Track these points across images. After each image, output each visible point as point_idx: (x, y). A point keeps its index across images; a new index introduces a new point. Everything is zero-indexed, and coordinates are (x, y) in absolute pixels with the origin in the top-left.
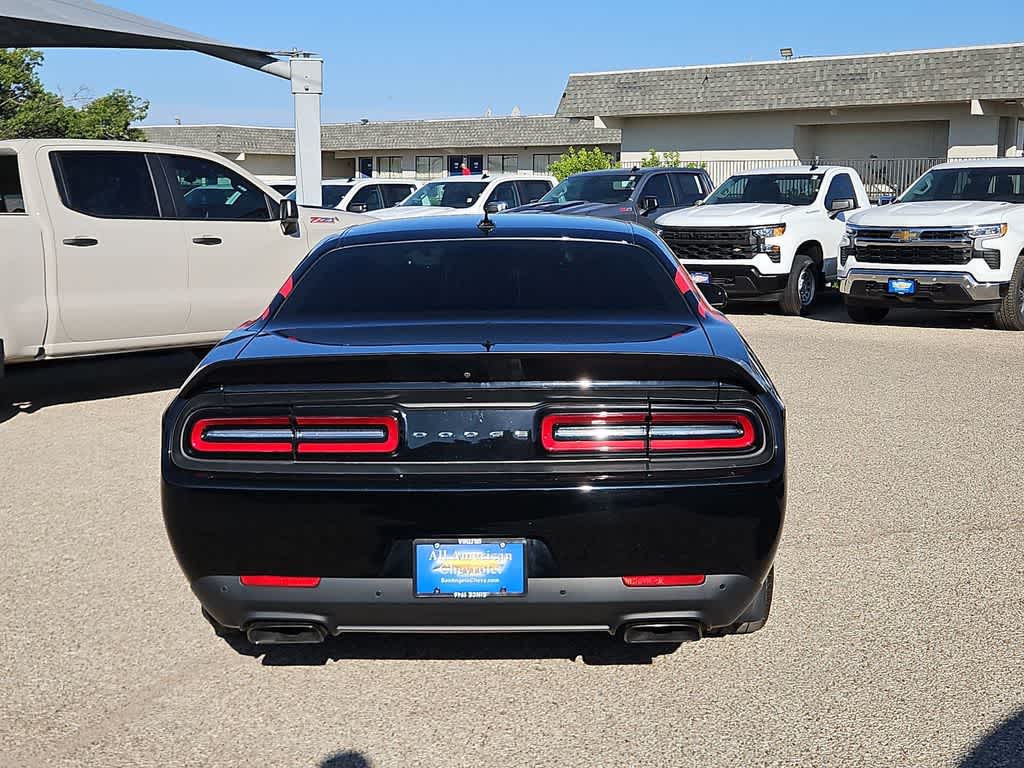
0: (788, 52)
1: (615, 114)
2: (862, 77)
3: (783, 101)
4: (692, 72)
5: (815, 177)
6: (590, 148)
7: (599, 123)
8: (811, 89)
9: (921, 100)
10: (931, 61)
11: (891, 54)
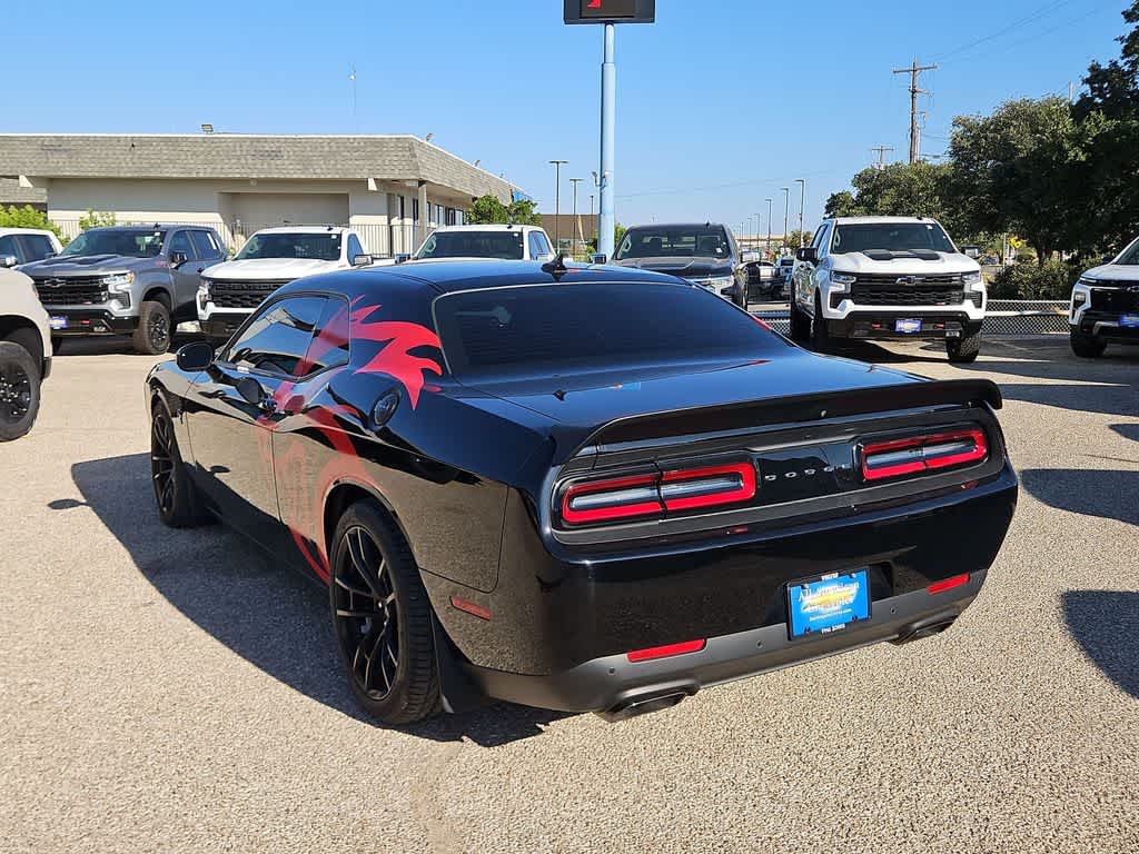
0: (208, 128)
1: (42, 174)
2: (276, 154)
3: (209, 170)
4: (119, 140)
5: (334, 237)
6: (19, 206)
7: (24, 182)
8: (233, 161)
9: (329, 176)
10: (333, 144)
11: (300, 136)
